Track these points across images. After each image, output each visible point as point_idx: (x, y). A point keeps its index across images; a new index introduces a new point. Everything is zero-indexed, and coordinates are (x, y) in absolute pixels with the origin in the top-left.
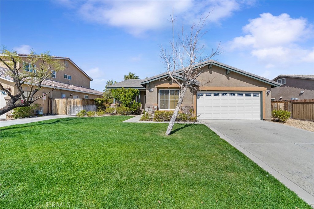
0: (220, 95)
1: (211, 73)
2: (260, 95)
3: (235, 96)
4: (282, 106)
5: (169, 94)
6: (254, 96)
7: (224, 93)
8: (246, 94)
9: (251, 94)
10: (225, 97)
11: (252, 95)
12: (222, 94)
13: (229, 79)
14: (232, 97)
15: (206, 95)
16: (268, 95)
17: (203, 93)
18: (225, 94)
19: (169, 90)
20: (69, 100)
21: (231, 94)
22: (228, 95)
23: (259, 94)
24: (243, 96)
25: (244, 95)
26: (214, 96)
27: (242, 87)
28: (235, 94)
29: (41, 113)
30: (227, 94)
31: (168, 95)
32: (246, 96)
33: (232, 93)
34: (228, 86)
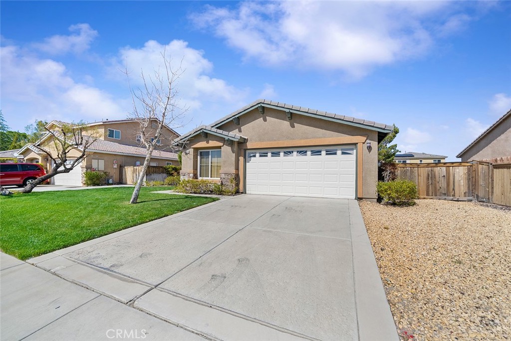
0: (282, 154)
1: (265, 120)
2: (355, 151)
3: (306, 155)
4: (462, 173)
5: (210, 156)
6: (343, 153)
7: (288, 151)
8: (327, 151)
9: (337, 150)
10: (289, 158)
11: (339, 152)
12: (285, 153)
13: (294, 127)
14: (302, 158)
15: (260, 156)
16: (370, 151)
17: (256, 153)
18: (290, 152)
19: (210, 150)
20: (135, 168)
21: (301, 152)
22: (295, 153)
23: (353, 149)
24: (321, 155)
25: (323, 153)
26: (272, 156)
27: (317, 138)
28: (306, 152)
29: (111, 181)
30: (292, 152)
31: (209, 158)
32: (327, 154)
33: (302, 150)
34: (291, 139)
